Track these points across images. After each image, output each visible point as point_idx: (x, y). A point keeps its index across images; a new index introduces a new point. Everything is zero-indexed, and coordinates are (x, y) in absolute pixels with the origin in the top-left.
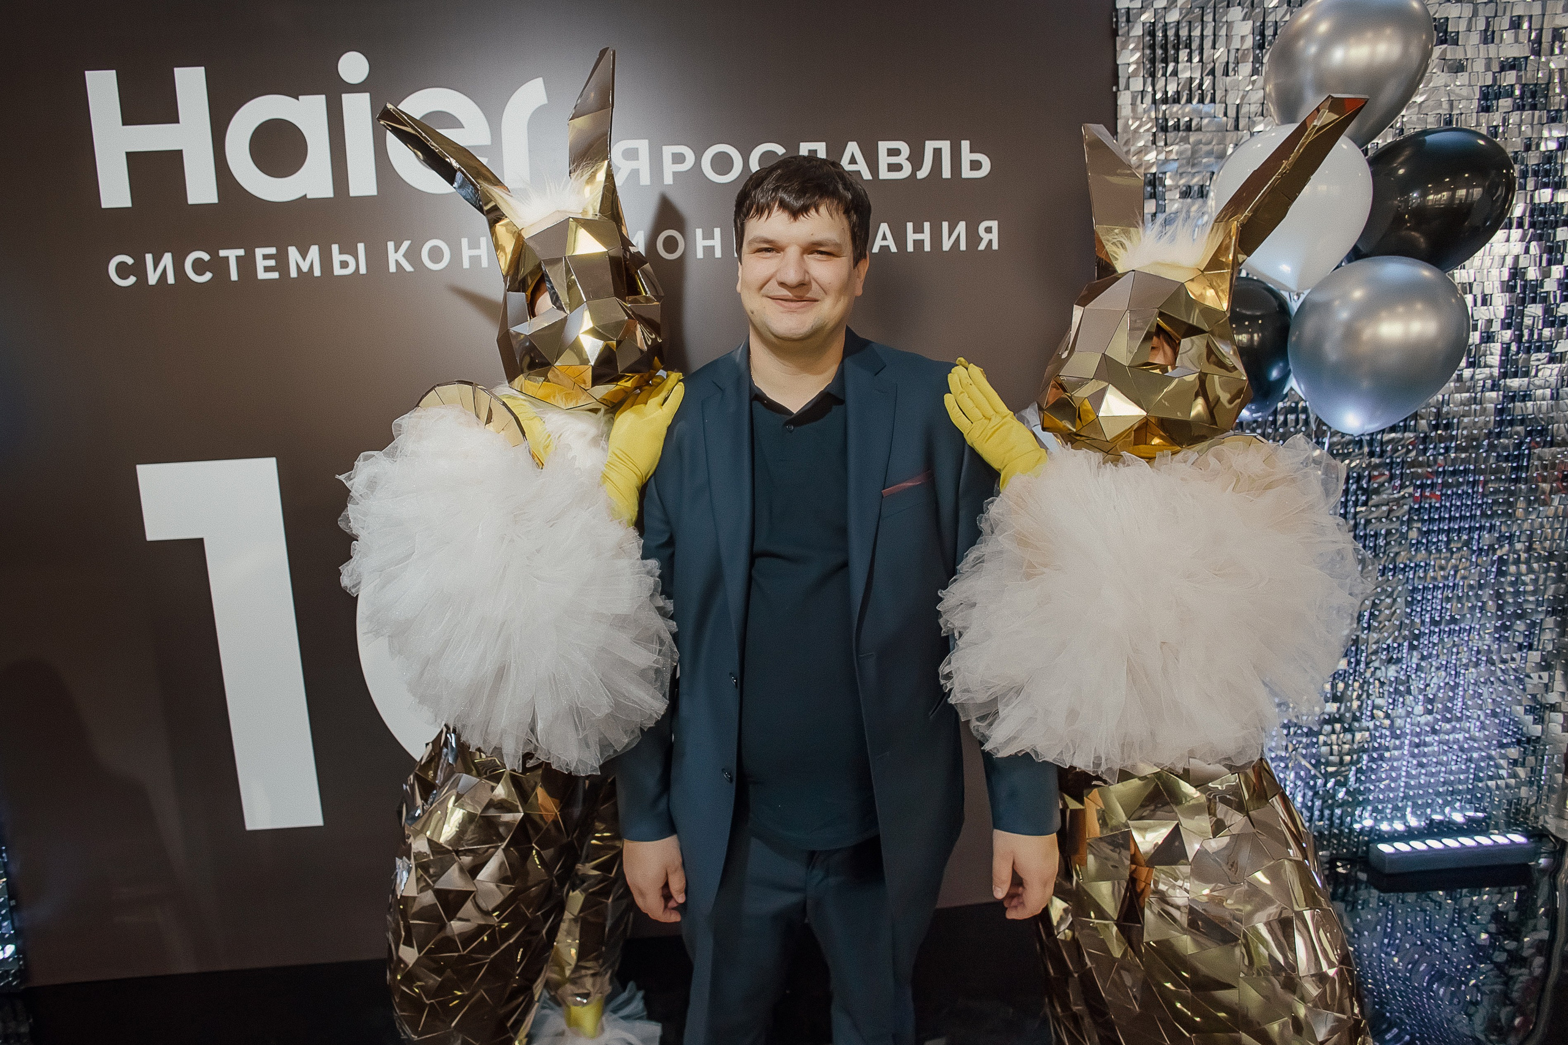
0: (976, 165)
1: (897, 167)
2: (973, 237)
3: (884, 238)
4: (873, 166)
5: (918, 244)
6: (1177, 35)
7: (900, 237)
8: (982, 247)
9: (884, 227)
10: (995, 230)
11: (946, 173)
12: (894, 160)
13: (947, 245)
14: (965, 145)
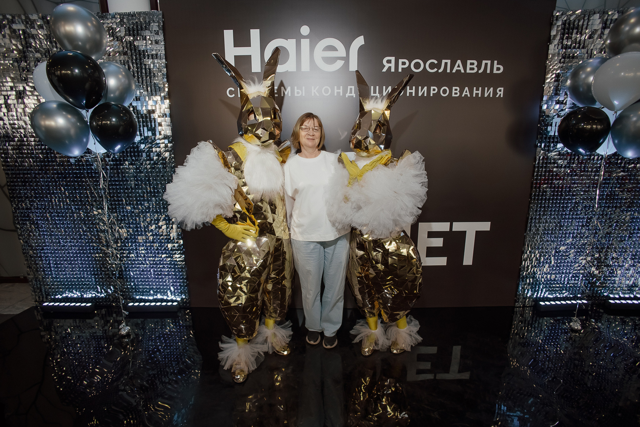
0: (498, 69)
1: (473, 69)
2: (495, 93)
3: (466, 92)
4: (465, 68)
5: (477, 94)
6: (574, 25)
7: (471, 92)
8: (497, 96)
9: (467, 88)
10: (502, 91)
11: (488, 71)
12: (472, 66)
13: (486, 95)
14: (496, 62)
